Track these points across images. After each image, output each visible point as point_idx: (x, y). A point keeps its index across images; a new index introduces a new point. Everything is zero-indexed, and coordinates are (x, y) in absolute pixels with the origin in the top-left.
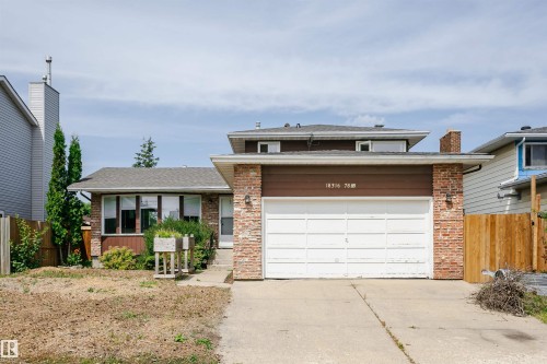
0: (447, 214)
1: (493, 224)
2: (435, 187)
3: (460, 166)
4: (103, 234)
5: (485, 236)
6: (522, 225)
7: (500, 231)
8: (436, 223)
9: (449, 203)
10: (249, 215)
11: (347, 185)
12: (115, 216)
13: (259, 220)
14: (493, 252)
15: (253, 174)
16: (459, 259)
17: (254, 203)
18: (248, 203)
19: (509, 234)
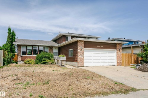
0: (119, 53)
1: (126, 55)
2: (117, 47)
3: (121, 44)
4: (21, 55)
5: (125, 57)
6: (130, 55)
7: (127, 56)
8: (117, 55)
9: (119, 51)
10: (81, 52)
11: (101, 46)
12: (25, 51)
13: (83, 53)
14: (126, 61)
15: (82, 43)
16: (121, 62)
17: (83, 49)
18: (81, 49)
19: (128, 57)
